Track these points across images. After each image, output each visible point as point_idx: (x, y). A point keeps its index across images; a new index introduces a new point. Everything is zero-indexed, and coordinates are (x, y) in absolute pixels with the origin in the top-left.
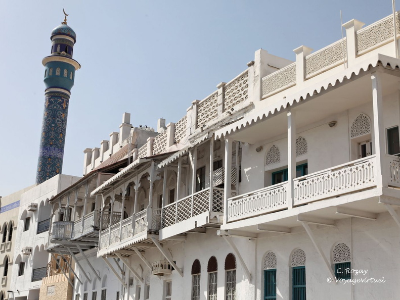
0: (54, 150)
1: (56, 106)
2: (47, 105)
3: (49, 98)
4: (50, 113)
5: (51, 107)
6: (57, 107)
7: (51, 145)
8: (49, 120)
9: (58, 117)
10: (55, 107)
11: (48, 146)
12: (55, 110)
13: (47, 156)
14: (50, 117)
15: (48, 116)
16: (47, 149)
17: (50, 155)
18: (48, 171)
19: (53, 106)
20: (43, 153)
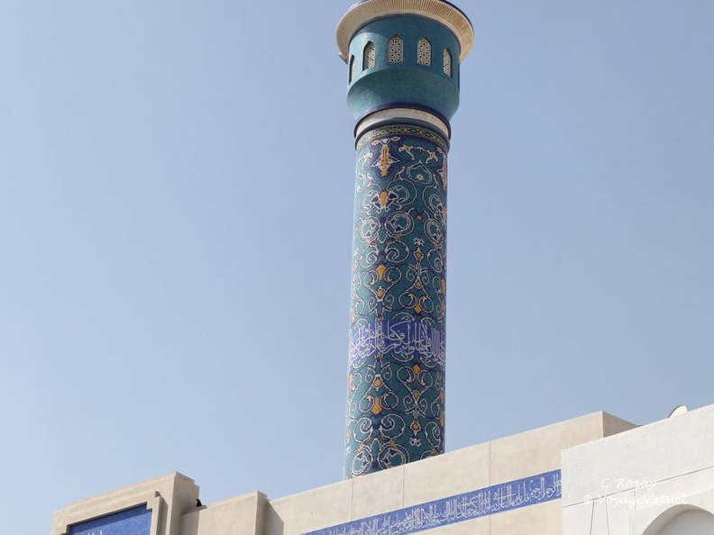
0: (429, 335)
1: (423, 173)
2: (383, 166)
3: (391, 144)
4: (402, 194)
5: (403, 175)
6: (426, 176)
7: (419, 315)
8: (402, 221)
9: (432, 216)
10: (420, 177)
11: (407, 318)
12: (421, 186)
13: (407, 356)
14: (405, 209)
15: (394, 208)
16: (402, 328)
17: (416, 353)
18: (416, 414)
19: (414, 173)
20: (388, 342)
